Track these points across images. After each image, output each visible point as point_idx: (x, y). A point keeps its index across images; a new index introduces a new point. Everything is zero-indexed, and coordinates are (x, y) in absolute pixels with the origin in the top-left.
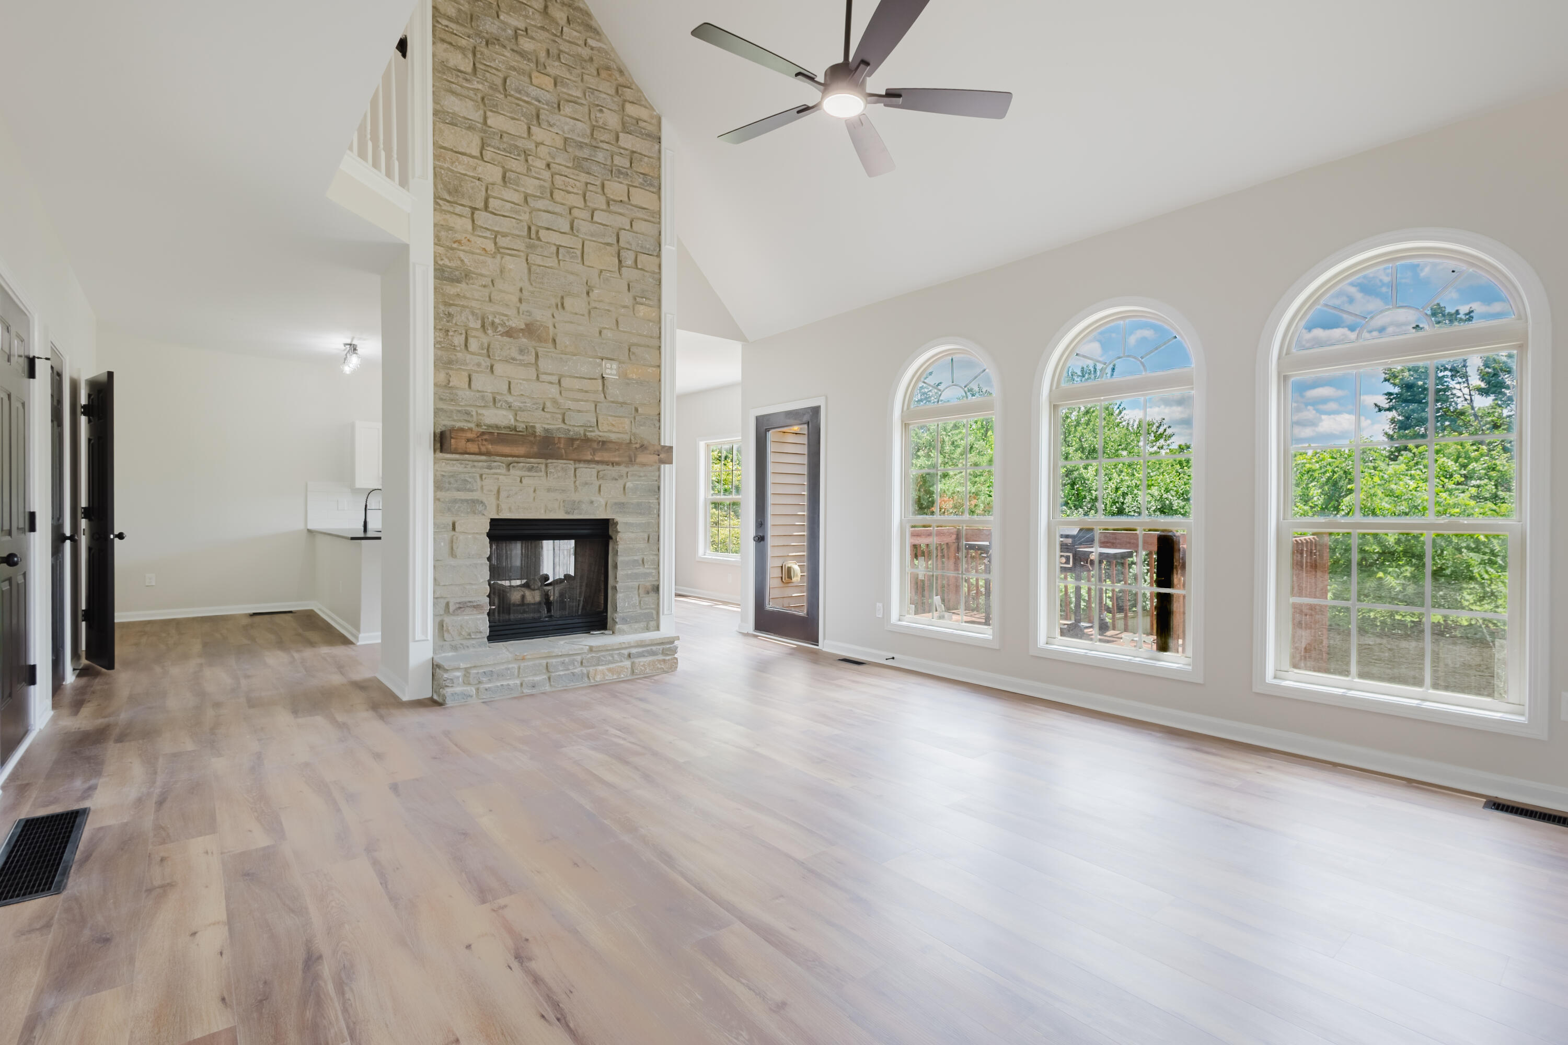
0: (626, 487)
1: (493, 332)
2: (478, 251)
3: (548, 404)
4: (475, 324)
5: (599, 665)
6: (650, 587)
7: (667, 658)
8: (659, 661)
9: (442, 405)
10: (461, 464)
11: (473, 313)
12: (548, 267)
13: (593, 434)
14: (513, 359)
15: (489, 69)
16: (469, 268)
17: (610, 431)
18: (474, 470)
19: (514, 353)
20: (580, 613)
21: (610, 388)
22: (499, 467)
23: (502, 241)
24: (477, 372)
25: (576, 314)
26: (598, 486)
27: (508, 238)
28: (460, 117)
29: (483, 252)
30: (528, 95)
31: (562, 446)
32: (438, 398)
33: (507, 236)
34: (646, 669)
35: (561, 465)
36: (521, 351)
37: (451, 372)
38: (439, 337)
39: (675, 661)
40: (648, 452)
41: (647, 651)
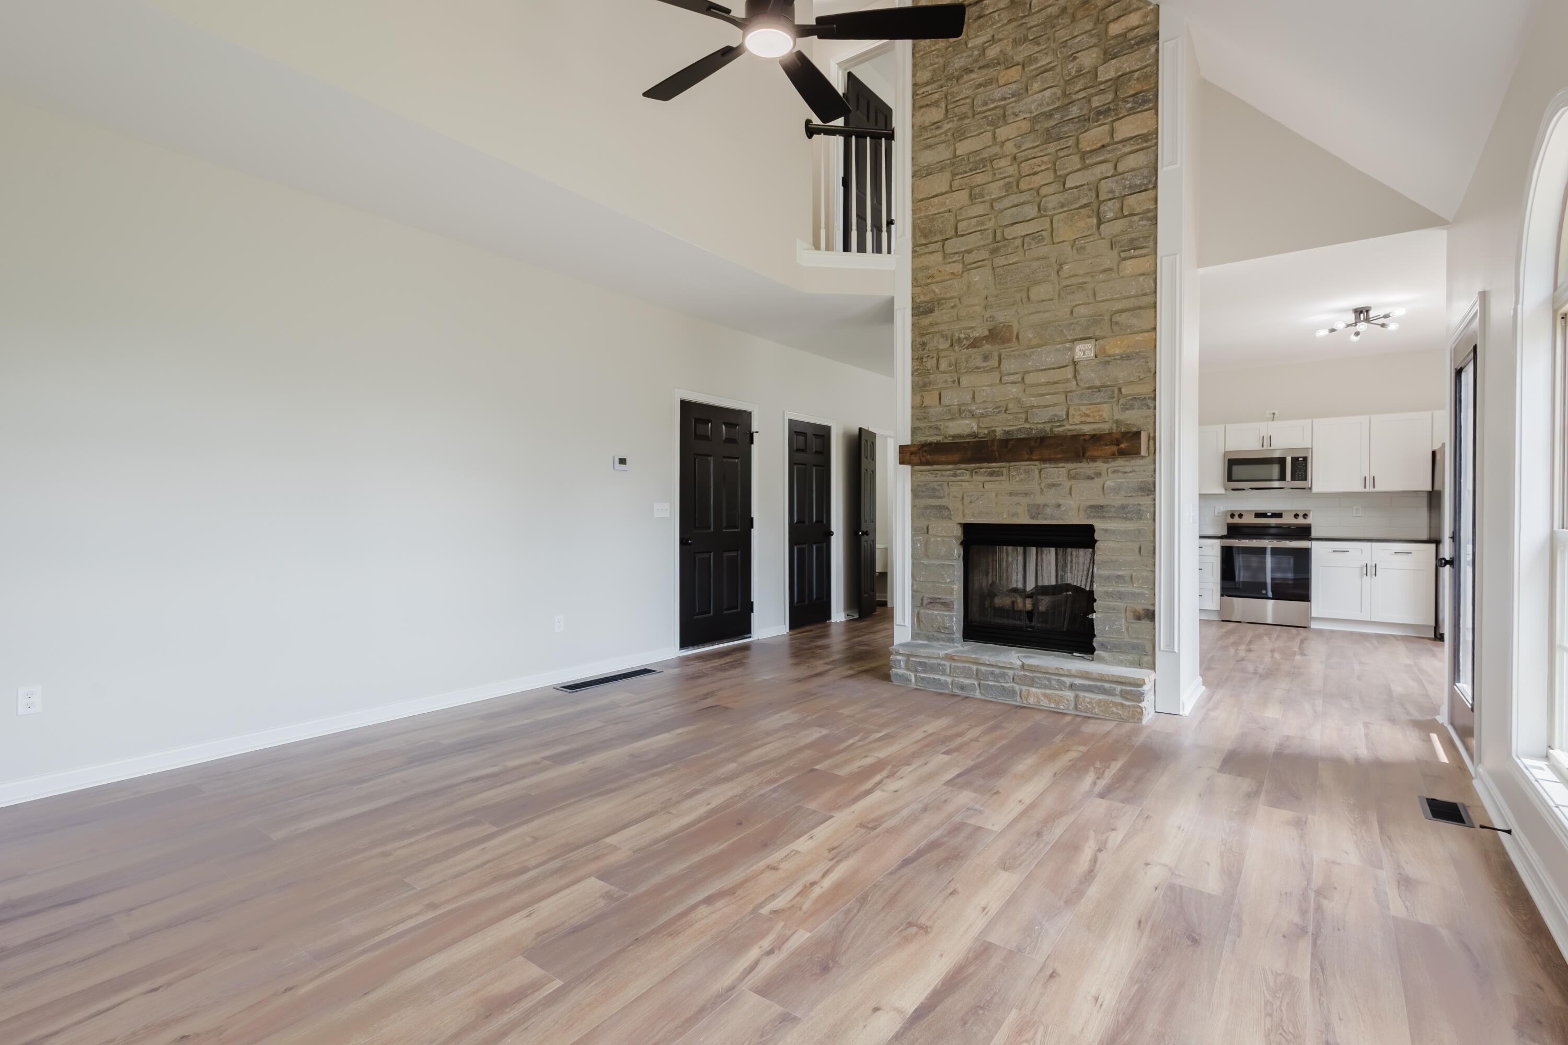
0: (1106, 486)
1: (960, 347)
2: (948, 277)
3: (1011, 406)
4: (944, 345)
5: (1033, 687)
6: (1142, 612)
7: (1127, 703)
8: (1116, 705)
9: (918, 424)
10: (933, 474)
11: (942, 336)
12: (1012, 264)
13: (1061, 429)
14: (978, 368)
15: (959, 103)
16: (940, 296)
17: (1082, 423)
18: (942, 478)
19: (979, 362)
20: (1065, 629)
21: (1082, 372)
22: (962, 474)
23: (969, 258)
24: (946, 388)
25: (1043, 301)
26: (1068, 488)
27: (974, 253)
28: (934, 164)
29: (952, 276)
30: (993, 101)
31: (995, 448)
32: (915, 418)
33: (973, 251)
34: (1094, 708)
35: (1024, 467)
36: (986, 358)
37: (924, 394)
38: (917, 365)
39: (1139, 710)
40: (1103, 442)
41: (1096, 687)
